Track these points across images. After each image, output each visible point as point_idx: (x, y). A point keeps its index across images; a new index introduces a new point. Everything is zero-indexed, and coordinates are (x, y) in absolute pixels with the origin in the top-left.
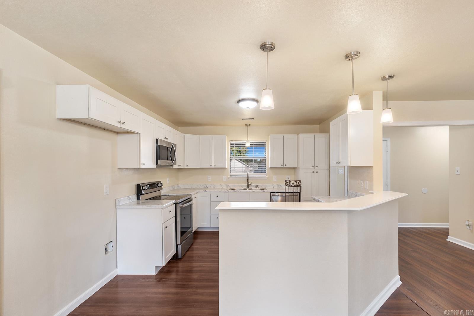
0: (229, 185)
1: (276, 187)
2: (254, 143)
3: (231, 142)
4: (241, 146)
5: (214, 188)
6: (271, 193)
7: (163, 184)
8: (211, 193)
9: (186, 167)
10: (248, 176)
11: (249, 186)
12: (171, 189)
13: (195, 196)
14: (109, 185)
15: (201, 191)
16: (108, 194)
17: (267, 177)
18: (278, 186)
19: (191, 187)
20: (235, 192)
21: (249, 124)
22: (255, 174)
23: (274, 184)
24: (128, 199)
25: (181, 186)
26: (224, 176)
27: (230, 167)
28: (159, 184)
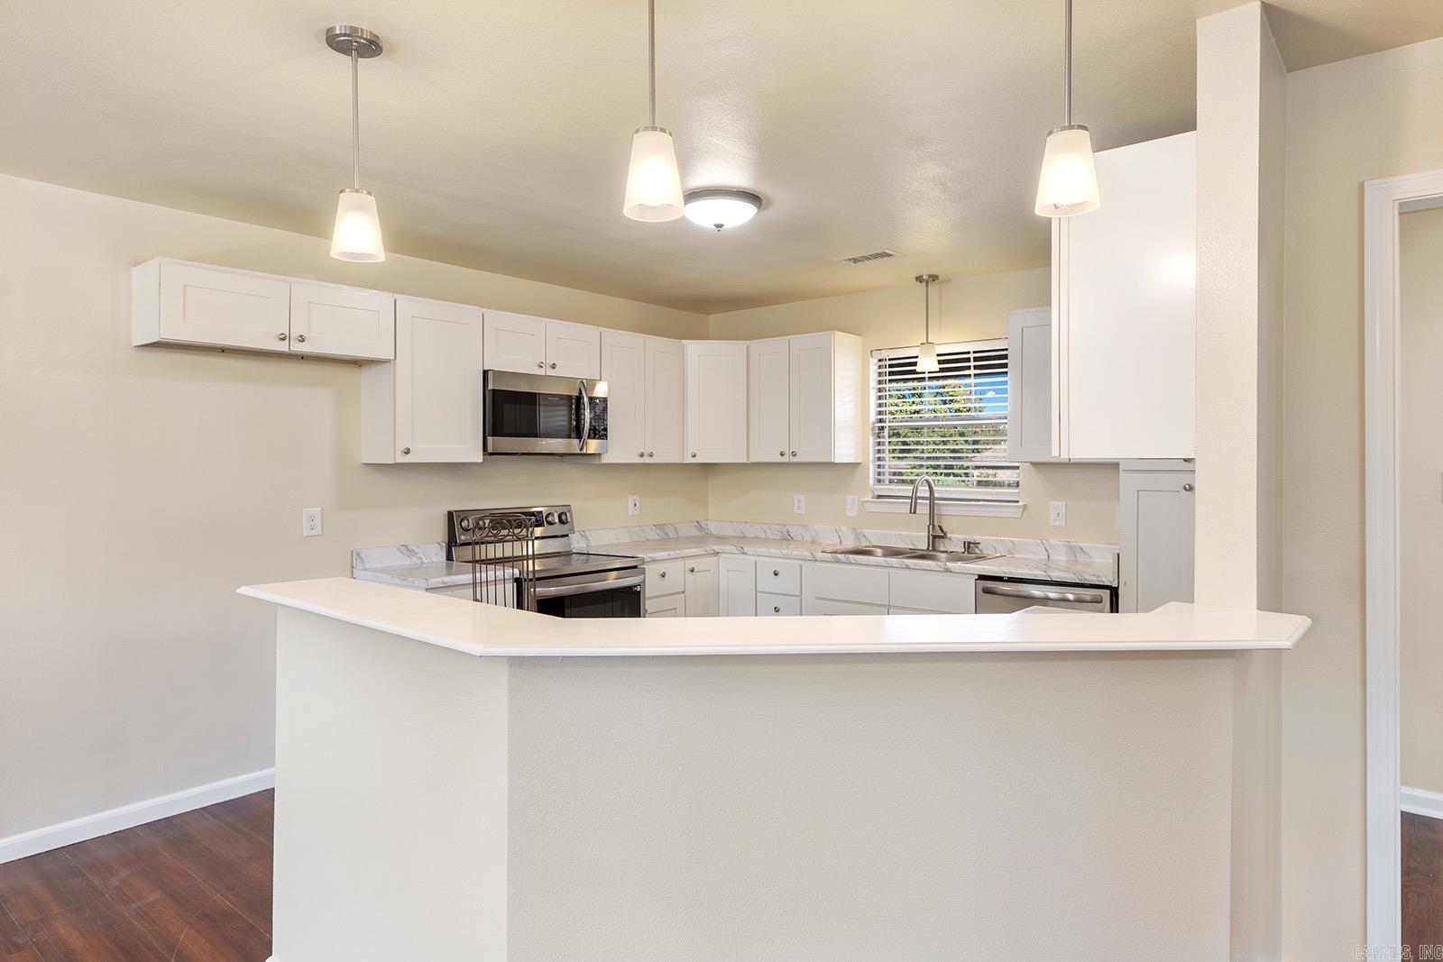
0: (865, 532)
1: (1060, 557)
2: (974, 352)
5: (813, 542)
6: (982, 577)
8: (759, 558)
9: (691, 460)
10: (932, 498)
11: (936, 545)
12: (653, 534)
13: (691, 563)
14: (322, 510)
15: (728, 548)
16: (320, 533)
17: (1020, 507)
18: (1072, 550)
19: (742, 533)
20: (838, 561)
21: (930, 276)
22: (974, 490)
23: (1053, 541)
24: (405, 554)
25: (714, 527)
26: (848, 497)
27: (873, 461)
28: (553, 515)
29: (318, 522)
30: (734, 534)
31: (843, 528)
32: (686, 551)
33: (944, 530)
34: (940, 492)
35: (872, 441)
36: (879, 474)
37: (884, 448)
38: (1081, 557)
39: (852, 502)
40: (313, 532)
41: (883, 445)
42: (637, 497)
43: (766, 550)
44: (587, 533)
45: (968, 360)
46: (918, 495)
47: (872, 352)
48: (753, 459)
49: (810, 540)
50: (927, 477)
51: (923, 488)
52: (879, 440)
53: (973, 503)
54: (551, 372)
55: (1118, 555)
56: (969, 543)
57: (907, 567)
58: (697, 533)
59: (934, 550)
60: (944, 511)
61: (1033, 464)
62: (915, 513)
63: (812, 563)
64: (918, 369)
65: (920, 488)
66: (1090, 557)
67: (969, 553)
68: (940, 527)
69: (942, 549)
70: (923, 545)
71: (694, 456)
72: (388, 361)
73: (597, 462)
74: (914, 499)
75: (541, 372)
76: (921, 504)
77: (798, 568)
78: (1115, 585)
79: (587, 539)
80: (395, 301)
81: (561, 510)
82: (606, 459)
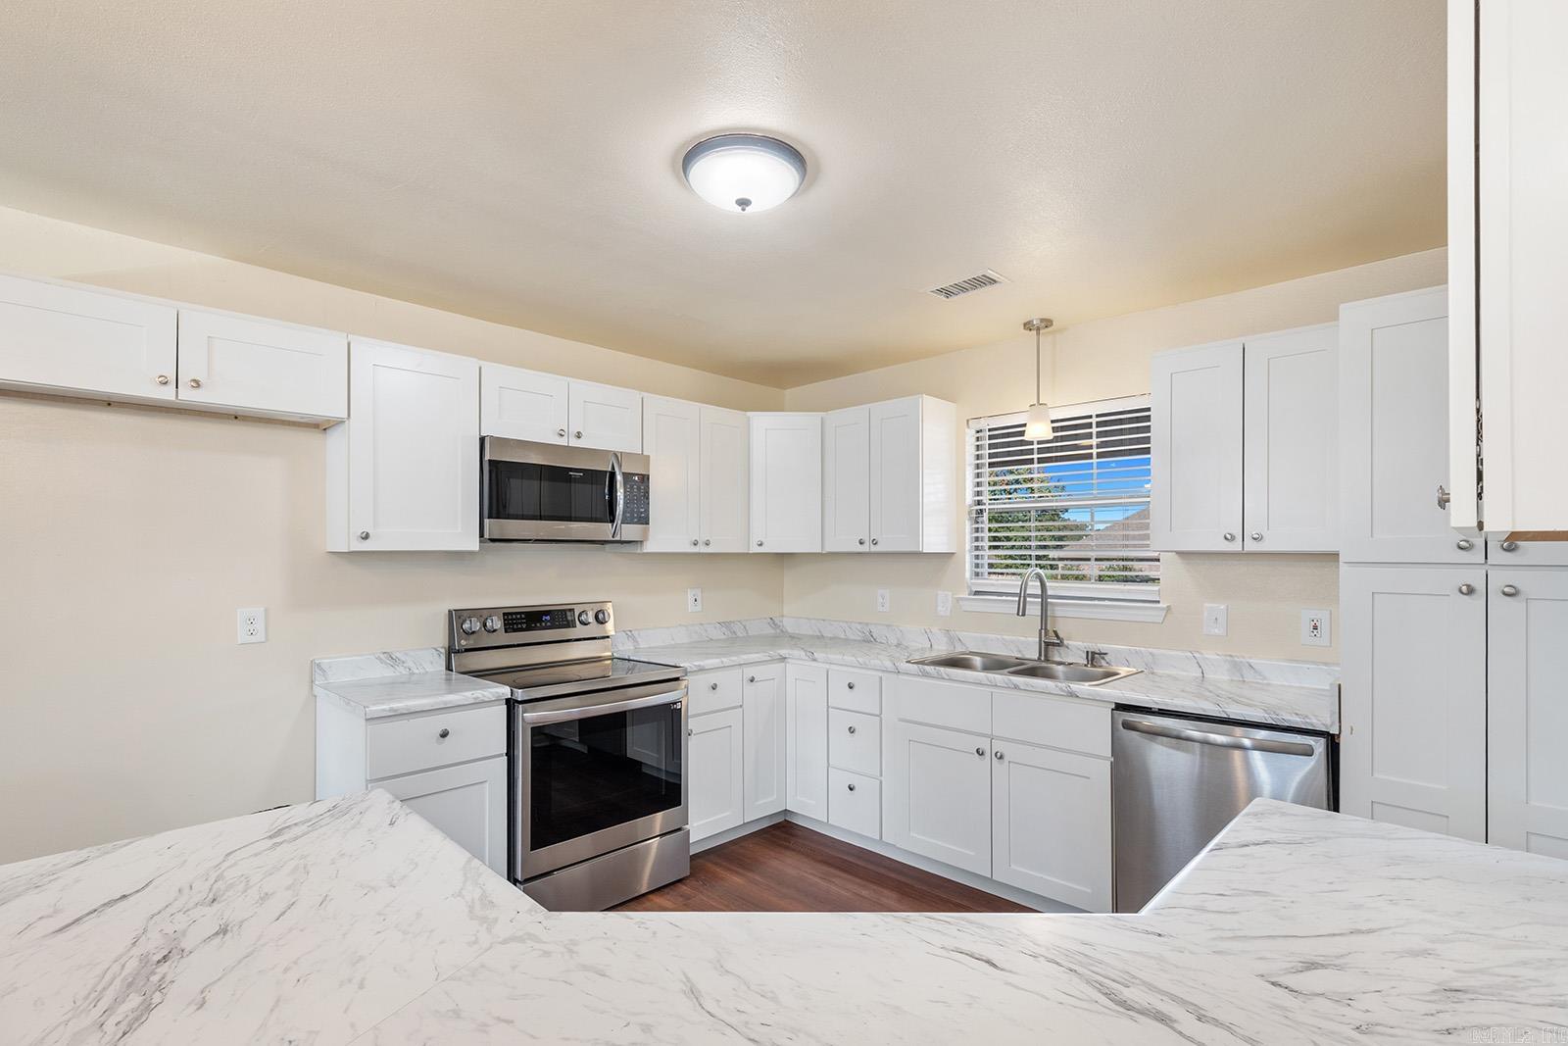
0: (961, 634)
1: (1220, 676)
2: (1098, 416)
4: (1031, 461)
5: (898, 645)
6: (1120, 707)
9: (757, 549)
10: (1044, 595)
11: (1050, 653)
12: (717, 634)
13: (750, 672)
14: (266, 610)
15: (796, 653)
16: (263, 640)
17: (1162, 609)
18: (1236, 666)
19: (820, 632)
20: (926, 675)
21: (1042, 320)
22: (1094, 586)
23: (1211, 655)
24: (386, 663)
25: (789, 625)
26: (940, 592)
27: (970, 552)
28: (587, 614)
29: (260, 626)
30: (811, 633)
31: (935, 630)
32: (745, 657)
33: (1061, 636)
35: (968, 526)
36: (977, 566)
37: (982, 535)
38: (1249, 676)
39: (945, 599)
40: (253, 639)
41: (982, 532)
42: (698, 592)
43: (840, 657)
44: (635, 633)
45: (1090, 426)
46: (1028, 592)
47: (968, 421)
48: (828, 549)
49: (895, 642)
50: (1038, 570)
51: (1033, 583)
52: (977, 526)
53: (1096, 602)
54: (574, 443)
55: (1340, 685)
56: (1093, 653)
57: (1016, 687)
58: (770, 631)
59: (1047, 660)
60: (1059, 612)
61: (1180, 553)
62: (1023, 615)
63: (895, 676)
64: (1026, 438)
65: (1030, 583)
66: (1265, 678)
67: (1093, 666)
68: (1055, 632)
69: (1057, 659)
70: (1032, 653)
71: (761, 545)
72: (339, 422)
73: (639, 551)
74: (1023, 597)
75: (562, 442)
76: (1030, 602)
77: (878, 680)
78: (1334, 731)
79: (635, 640)
80: (349, 344)
81: (597, 608)
82: (650, 547)
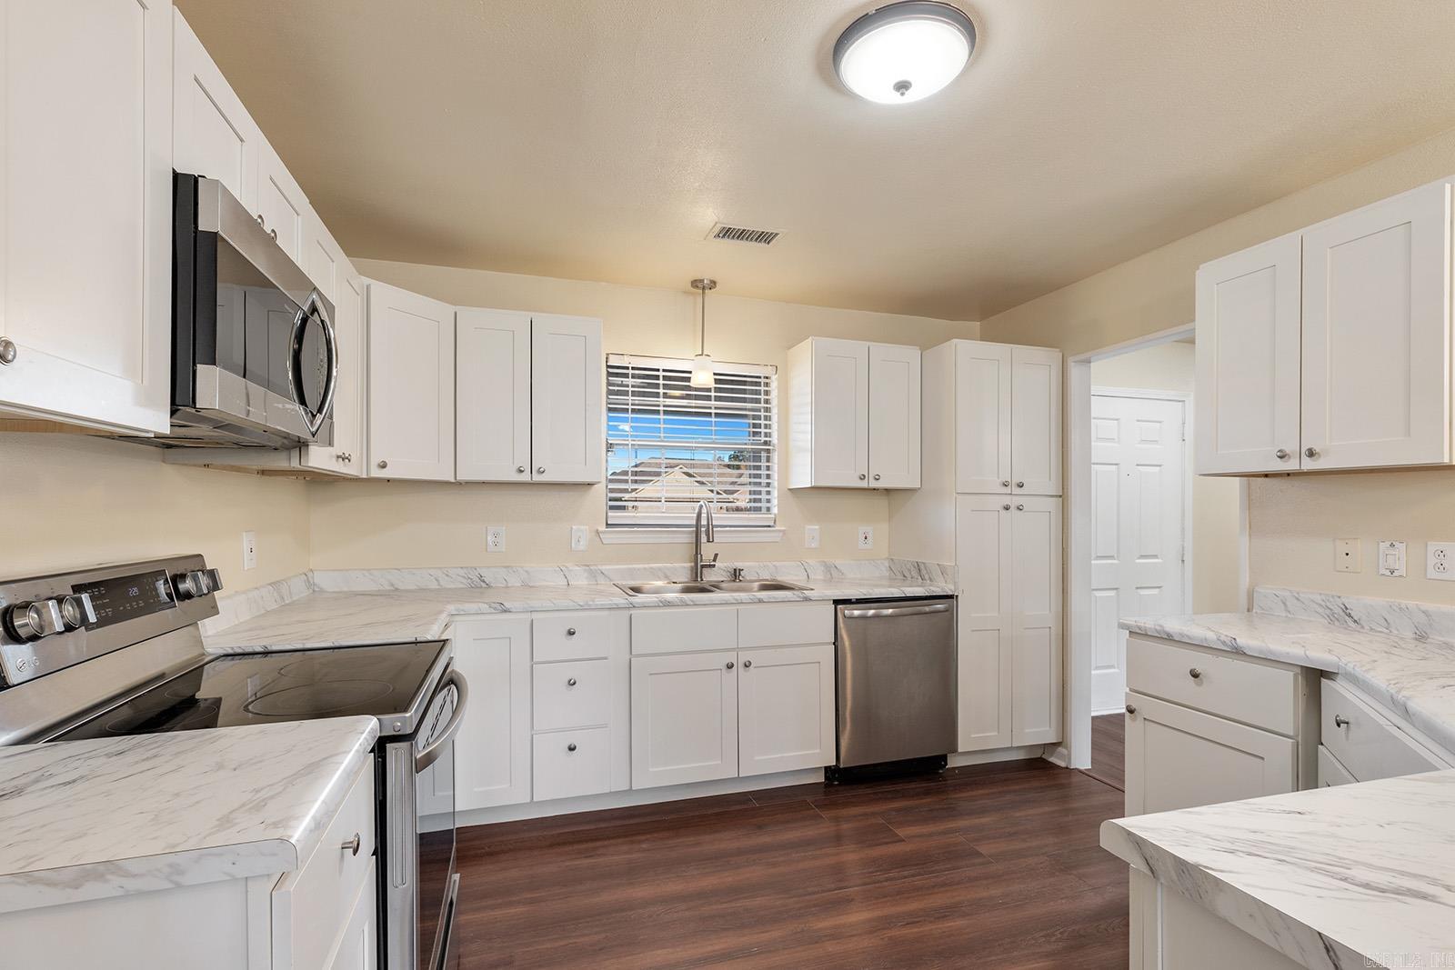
0: (603, 568)
3: (614, 361)
6: (836, 602)
7: (223, 577)
8: (535, 616)
9: (376, 473)
10: (698, 525)
11: (703, 574)
15: (471, 607)
17: (779, 531)
23: (811, 562)
26: (576, 527)
27: (606, 484)
31: (570, 566)
34: (718, 518)
42: (252, 537)
47: (608, 355)
48: (462, 477)
56: (736, 570)
59: (702, 580)
67: (739, 581)
78: (956, 594)
